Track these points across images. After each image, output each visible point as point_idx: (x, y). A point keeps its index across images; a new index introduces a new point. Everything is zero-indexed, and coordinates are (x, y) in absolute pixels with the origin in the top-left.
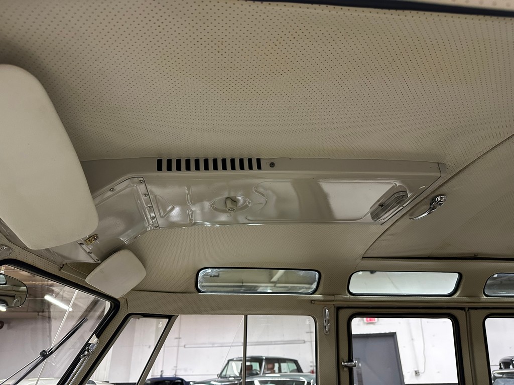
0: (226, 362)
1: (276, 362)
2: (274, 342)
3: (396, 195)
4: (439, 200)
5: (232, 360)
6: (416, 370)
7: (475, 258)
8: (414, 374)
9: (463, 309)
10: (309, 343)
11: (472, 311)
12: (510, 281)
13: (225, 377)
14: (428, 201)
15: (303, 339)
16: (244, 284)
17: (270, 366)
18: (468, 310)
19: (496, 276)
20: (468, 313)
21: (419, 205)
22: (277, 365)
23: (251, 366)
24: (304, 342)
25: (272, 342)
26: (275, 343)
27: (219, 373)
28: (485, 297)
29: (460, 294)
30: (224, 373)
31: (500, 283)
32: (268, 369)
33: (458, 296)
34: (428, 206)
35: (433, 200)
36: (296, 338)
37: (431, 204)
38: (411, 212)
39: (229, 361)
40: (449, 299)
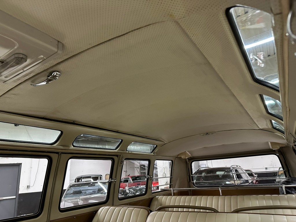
3: (16, 56)
4: (55, 75)
6: (28, 185)
7: (74, 123)
8: (26, 187)
9: (57, 153)
11: (62, 155)
12: (92, 139)
14: (47, 73)
18: (61, 154)
19: (82, 135)
20: (60, 156)
21: (40, 75)
28: (73, 147)
29: (58, 144)
31: (87, 140)
33: (57, 145)
34: (46, 78)
35: (51, 74)
37: (48, 76)
38: (32, 79)
40: (50, 147)
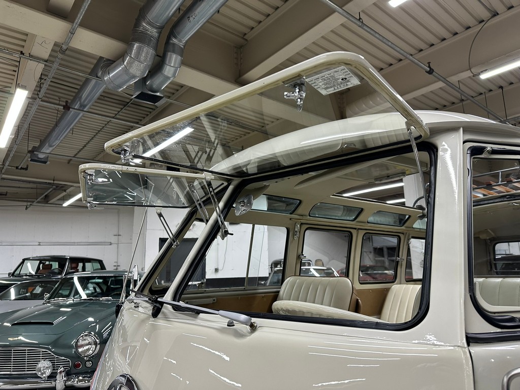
0: (21, 260)
1: (81, 262)
2: (77, 243)
5: (28, 259)
6: (216, 267)
8: (214, 271)
10: (116, 246)
13: (20, 275)
15: (109, 241)
16: (55, 182)
17: (74, 265)
22: (81, 265)
23: (51, 265)
24: (111, 244)
25: (75, 243)
26: (79, 244)
27: (12, 271)
30: (17, 272)
32: (72, 268)
36: (102, 241)
39: (24, 260)
